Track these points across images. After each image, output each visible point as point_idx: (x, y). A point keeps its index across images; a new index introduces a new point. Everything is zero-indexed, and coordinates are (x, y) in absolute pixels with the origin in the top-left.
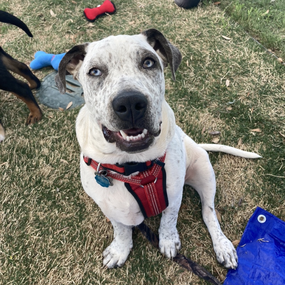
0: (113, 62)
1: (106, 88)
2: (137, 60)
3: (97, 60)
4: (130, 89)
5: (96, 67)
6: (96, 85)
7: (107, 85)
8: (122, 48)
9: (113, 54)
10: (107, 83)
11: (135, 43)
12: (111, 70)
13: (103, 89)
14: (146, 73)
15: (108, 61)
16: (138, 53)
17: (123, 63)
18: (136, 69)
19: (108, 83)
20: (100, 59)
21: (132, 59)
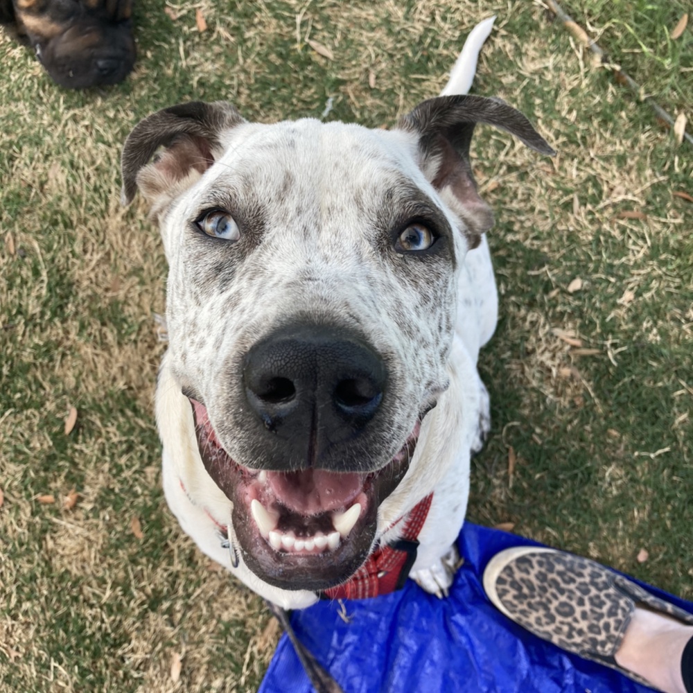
0: (291, 205)
1: (238, 293)
2: (379, 217)
3: (236, 182)
4: (328, 314)
5: (228, 209)
6: (207, 268)
7: (244, 283)
8: (336, 165)
9: (300, 180)
10: (248, 275)
11: (383, 159)
12: (273, 232)
13: (226, 295)
14: (402, 269)
15: (273, 196)
16: (389, 194)
17: (325, 216)
18: (367, 248)
19: (251, 279)
20: (248, 182)
21: (362, 209)
